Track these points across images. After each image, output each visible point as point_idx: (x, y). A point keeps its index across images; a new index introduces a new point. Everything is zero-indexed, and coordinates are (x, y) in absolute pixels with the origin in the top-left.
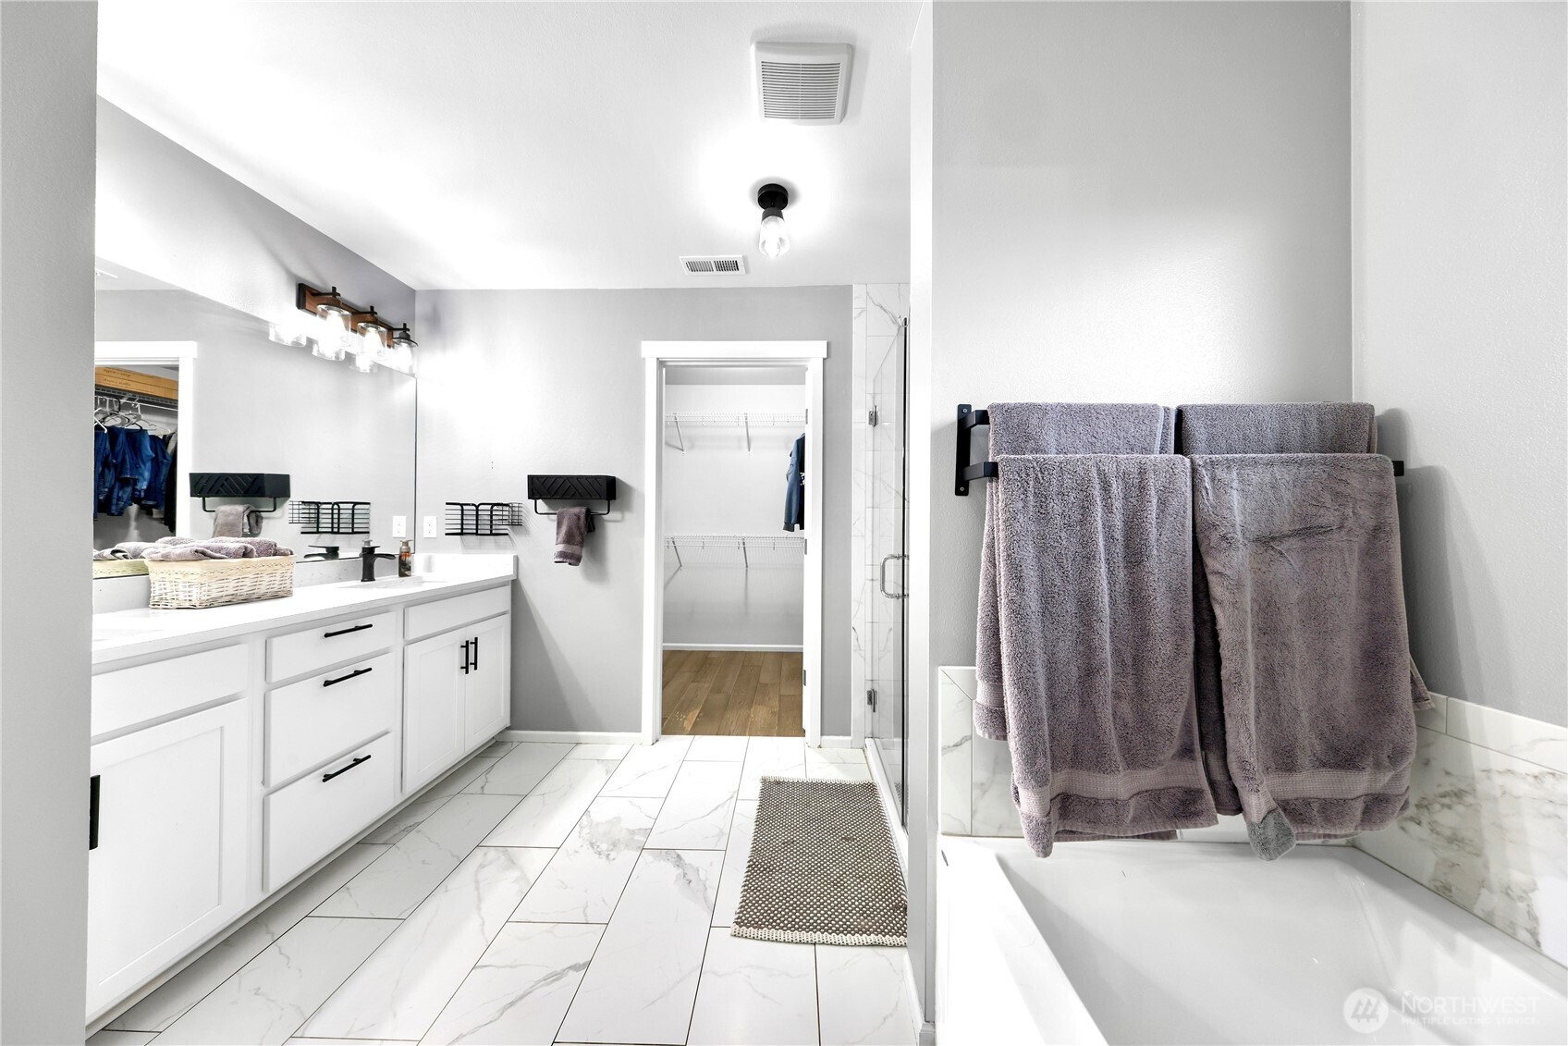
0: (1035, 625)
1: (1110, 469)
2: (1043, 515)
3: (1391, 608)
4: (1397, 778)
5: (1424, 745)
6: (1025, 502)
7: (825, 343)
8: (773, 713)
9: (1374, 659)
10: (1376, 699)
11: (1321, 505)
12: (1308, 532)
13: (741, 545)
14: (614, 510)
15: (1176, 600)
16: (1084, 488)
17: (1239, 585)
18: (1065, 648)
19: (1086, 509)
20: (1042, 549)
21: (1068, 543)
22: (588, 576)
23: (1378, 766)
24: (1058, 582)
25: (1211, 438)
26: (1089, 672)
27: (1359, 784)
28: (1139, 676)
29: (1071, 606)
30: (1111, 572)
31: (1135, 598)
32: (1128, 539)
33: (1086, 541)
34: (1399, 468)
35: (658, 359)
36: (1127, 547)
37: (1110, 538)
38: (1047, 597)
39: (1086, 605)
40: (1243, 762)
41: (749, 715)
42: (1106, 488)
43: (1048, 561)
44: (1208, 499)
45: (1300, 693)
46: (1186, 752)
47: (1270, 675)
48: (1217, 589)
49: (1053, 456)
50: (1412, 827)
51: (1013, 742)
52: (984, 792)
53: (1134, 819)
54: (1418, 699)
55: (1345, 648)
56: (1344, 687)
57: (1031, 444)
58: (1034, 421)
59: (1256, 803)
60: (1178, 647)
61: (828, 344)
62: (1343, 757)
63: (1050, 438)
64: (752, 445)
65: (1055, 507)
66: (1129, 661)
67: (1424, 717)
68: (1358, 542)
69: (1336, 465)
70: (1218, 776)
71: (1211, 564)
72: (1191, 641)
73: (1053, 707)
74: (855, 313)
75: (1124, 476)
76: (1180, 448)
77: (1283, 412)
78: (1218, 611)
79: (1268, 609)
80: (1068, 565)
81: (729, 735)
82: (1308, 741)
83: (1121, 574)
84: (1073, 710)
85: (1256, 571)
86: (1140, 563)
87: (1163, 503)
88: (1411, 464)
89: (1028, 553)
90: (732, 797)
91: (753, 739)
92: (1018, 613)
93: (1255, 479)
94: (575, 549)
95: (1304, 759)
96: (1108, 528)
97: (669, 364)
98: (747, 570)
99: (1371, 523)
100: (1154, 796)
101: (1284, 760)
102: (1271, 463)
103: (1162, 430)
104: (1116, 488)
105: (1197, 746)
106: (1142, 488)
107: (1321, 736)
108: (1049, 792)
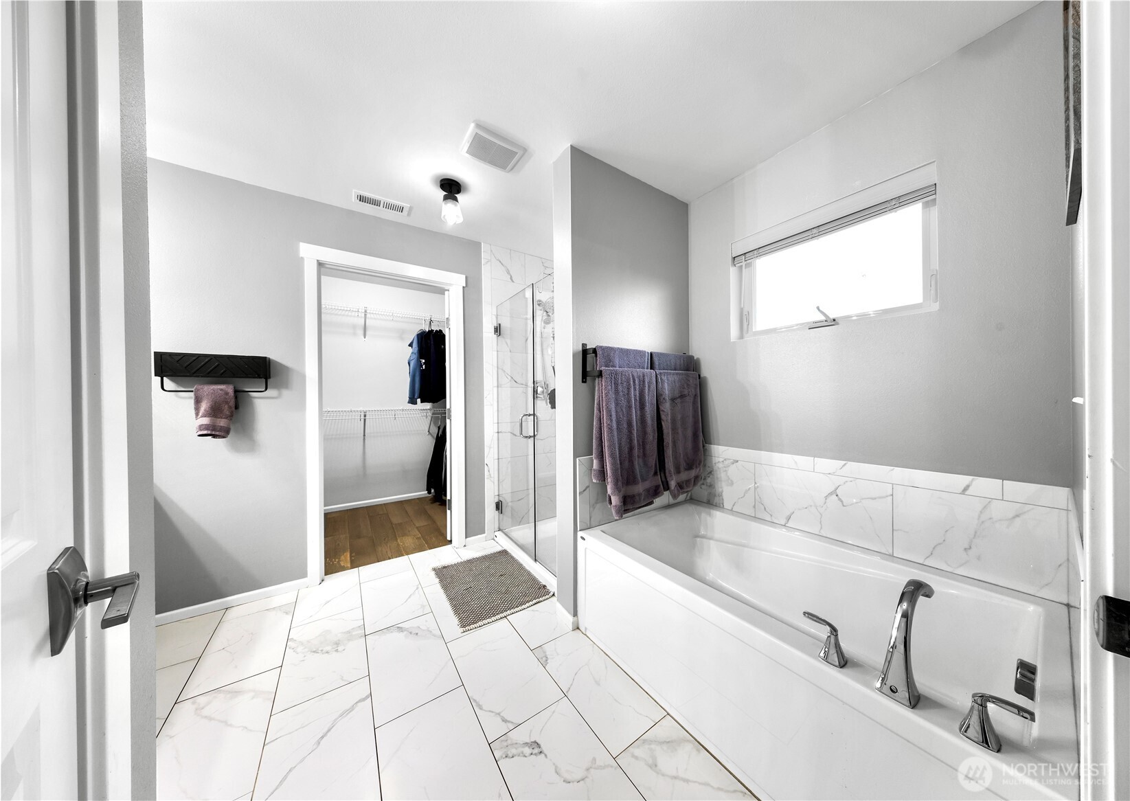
0: (615, 433)
1: (635, 375)
2: (617, 392)
3: (698, 420)
4: (700, 470)
5: (705, 460)
6: (611, 386)
7: (464, 276)
8: (418, 538)
9: (695, 435)
10: (696, 448)
11: (684, 388)
12: (682, 396)
13: (362, 417)
14: (270, 388)
15: (653, 421)
16: (628, 382)
17: (668, 415)
18: (624, 440)
19: (629, 389)
20: (617, 404)
21: (624, 403)
22: (235, 448)
23: (696, 467)
24: (621, 417)
25: (659, 364)
26: (631, 449)
27: (693, 473)
28: (644, 448)
29: (625, 426)
30: (636, 412)
31: (642, 420)
32: (640, 399)
33: (629, 401)
34: (699, 375)
35: (318, 260)
36: (640, 403)
37: (635, 400)
38: (618, 423)
39: (630, 424)
40: (670, 471)
41: (398, 545)
42: (634, 382)
43: (619, 410)
44: (660, 385)
45: (681, 450)
46: (655, 474)
47: (674, 443)
48: (663, 417)
49: (618, 368)
50: (703, 486)
51: (609, 479)
52: (594, 508)
53: (644, 499)
54: (704, 446)
55: (690, 433)
56: (690, 445)
57: (611, 364)
58: (612, 354)
59: (673, 484)
60: (654, 437)
61: (466, 277)
62: (690, 467)
63: (617, 361)
64: (368, 333)
65: (620, 388)
66: (641, 444)
67: (705, 450)
68: (692, 399)
69: (687, 375)
70: (663, 479)
71: (661, 408)
72: (657, 434)
73: (621, 464)
74: (483, 261)
75: (639, 377)
76: (652, 368)
77: (676, 356)
78: (663, 423)
79: (674, 421)
80: (624, 410)
81: (390, 559)
82: (683, 465)
83: (639, 412)
84: (626, 464)
85: (671, 409)
86: (644, 408)
87: (649, 387)
88: (702, 376)
89: (613, 406)
90: (417, 588)
91: (411, 556)
92: (610, 429)
93: (670, 379)
94: (222, 423)
95: (682, 469)
96: (635, 395)
97: (327, 266)
98: (364, 439)
99: (694, 394)
100: (648, 490)
101: (678, 471)
102: (673, 374)
103: (647, 359)
104: (637, 382)
105: (658, 471)
106: (644, 382)
107: (685, 461)
108: (622, 494)
